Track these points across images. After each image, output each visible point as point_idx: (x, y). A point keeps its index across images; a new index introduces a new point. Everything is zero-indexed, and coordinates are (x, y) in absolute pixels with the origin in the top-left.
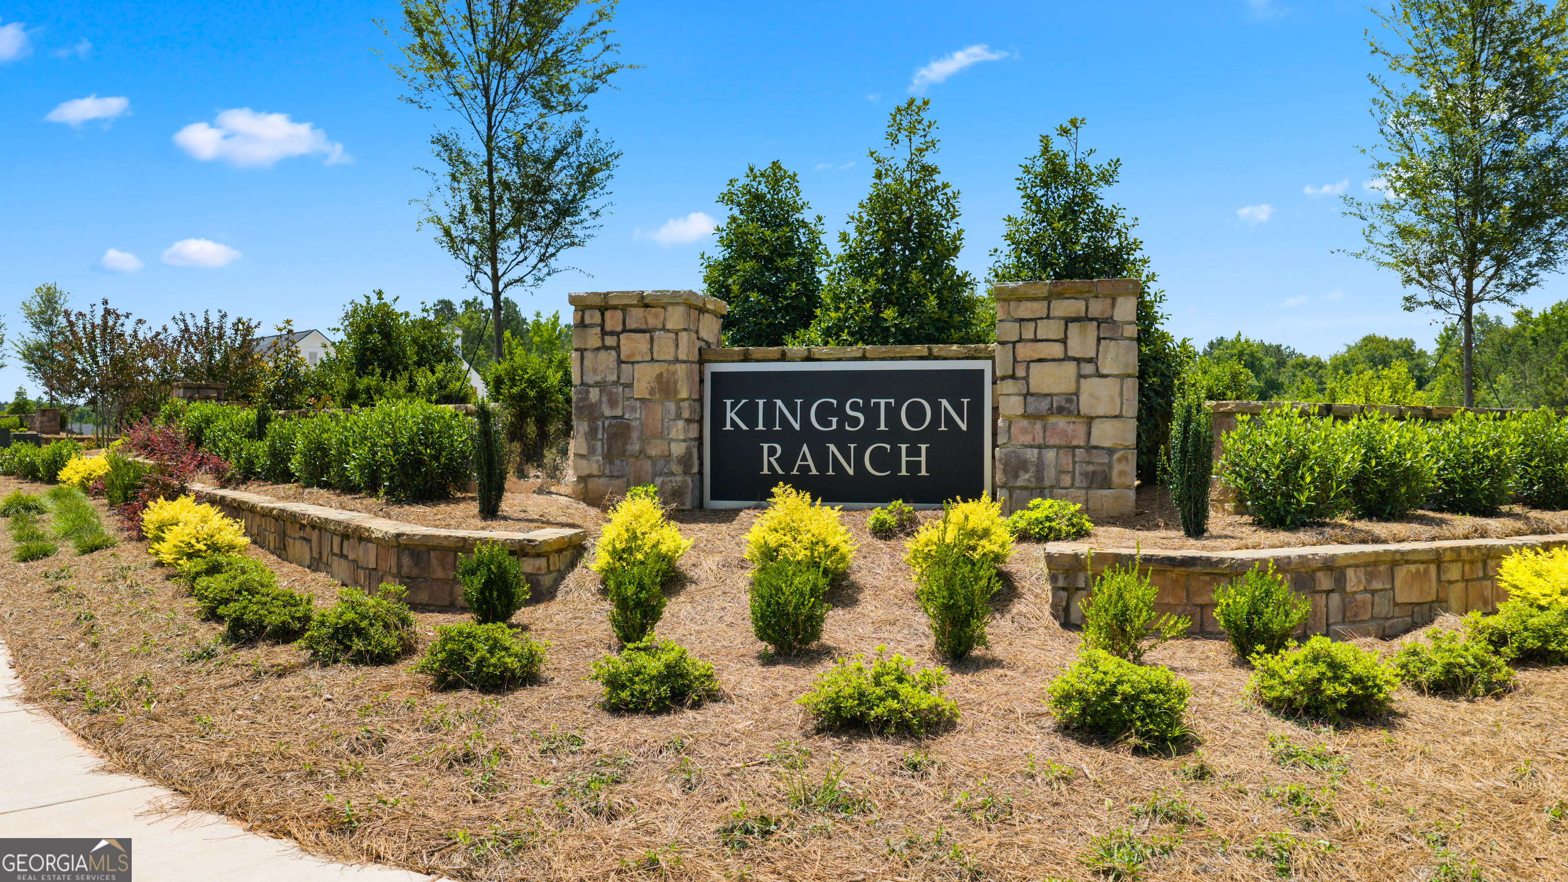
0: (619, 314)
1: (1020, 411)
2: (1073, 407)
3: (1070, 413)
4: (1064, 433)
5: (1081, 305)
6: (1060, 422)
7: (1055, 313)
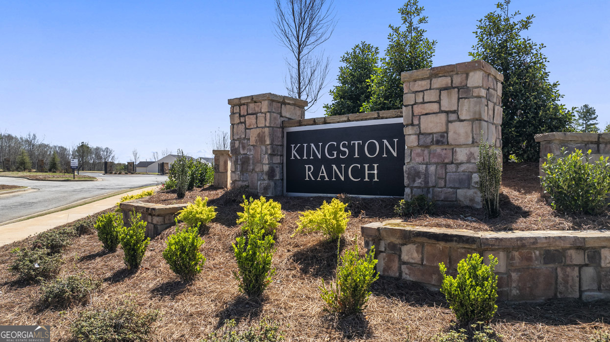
0: (245, 107)
1: (416, 144)
2: (445, 140)
3: (443, 143)
4: (440, 155)
5: (448, 80)
6: (438, 149)
7: (435, 86)
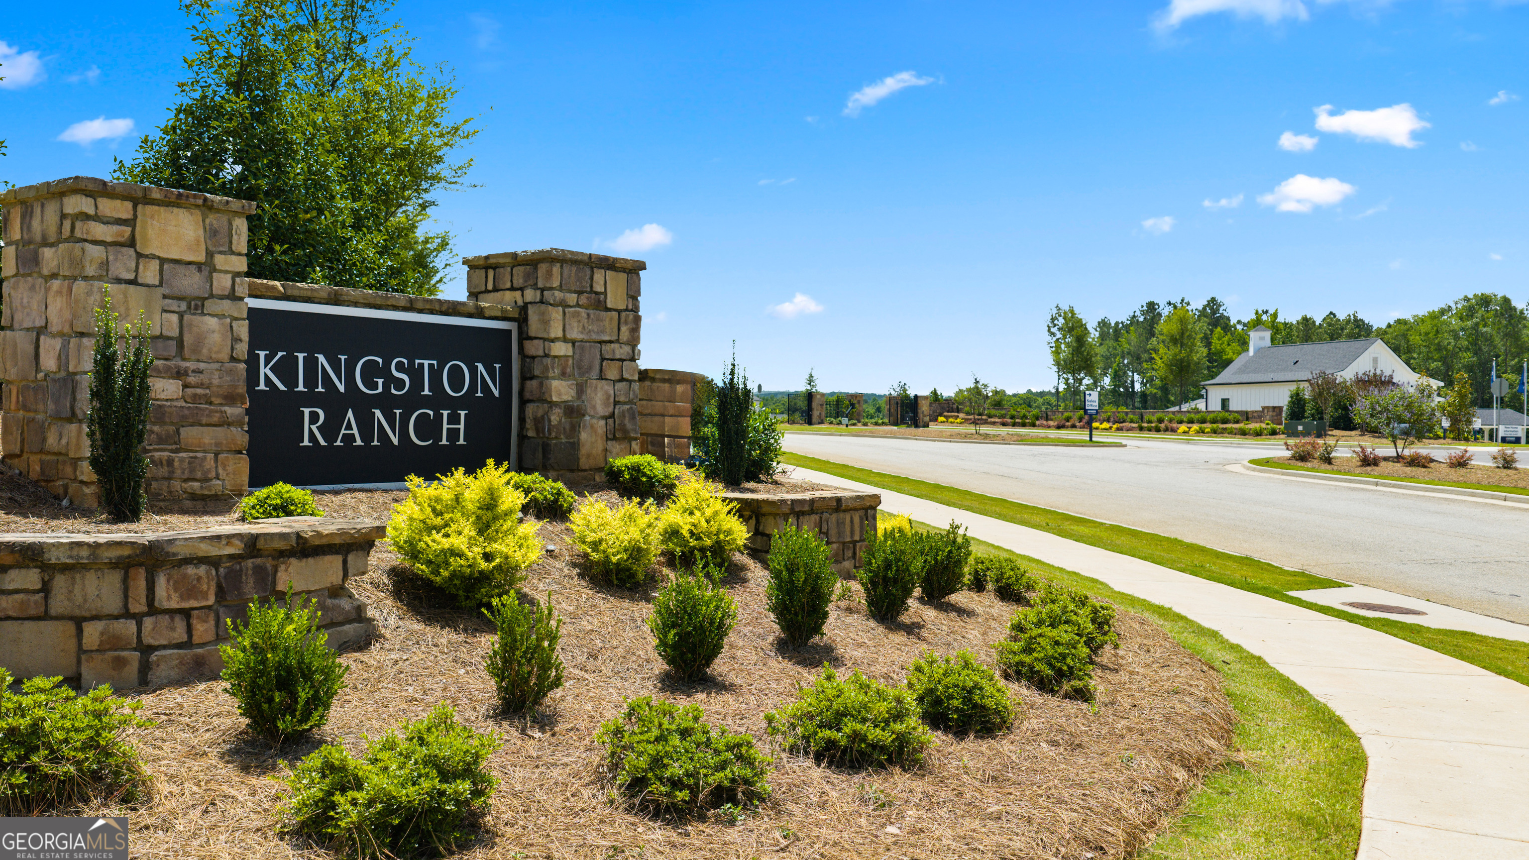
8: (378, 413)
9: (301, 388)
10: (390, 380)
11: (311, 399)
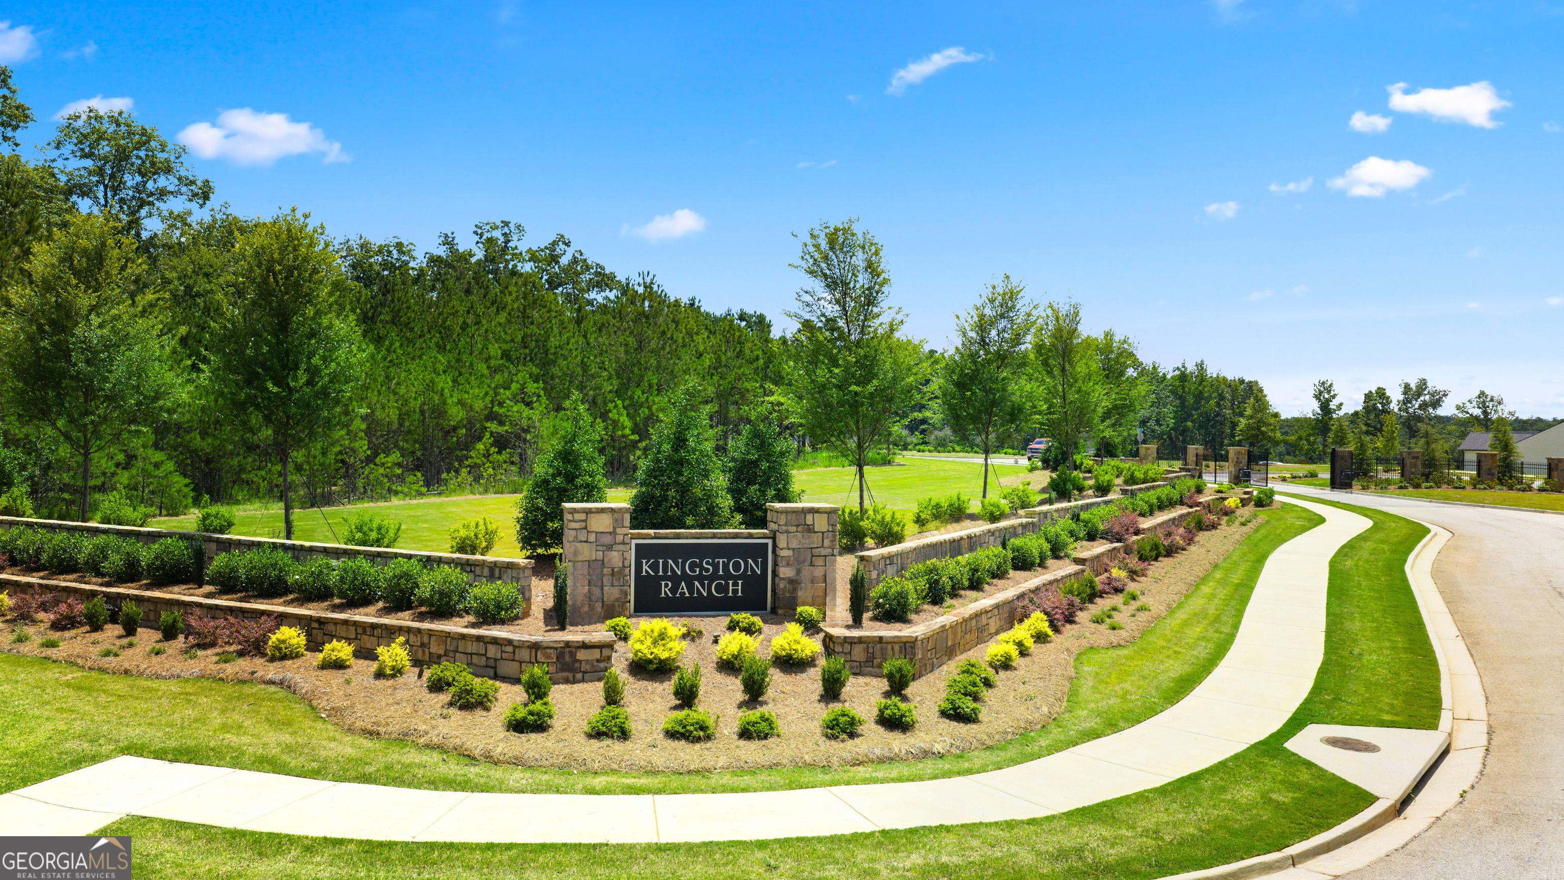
8: (696, 583)
9: (661, 573)
10: (702, 568)
11: (665, 578)
